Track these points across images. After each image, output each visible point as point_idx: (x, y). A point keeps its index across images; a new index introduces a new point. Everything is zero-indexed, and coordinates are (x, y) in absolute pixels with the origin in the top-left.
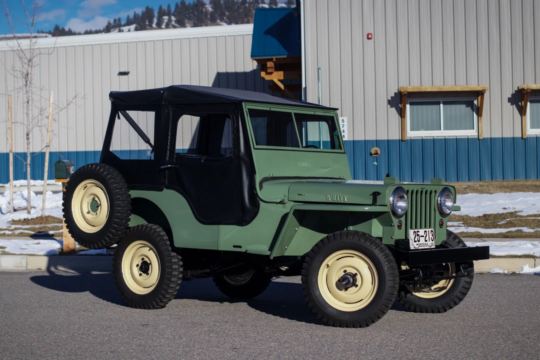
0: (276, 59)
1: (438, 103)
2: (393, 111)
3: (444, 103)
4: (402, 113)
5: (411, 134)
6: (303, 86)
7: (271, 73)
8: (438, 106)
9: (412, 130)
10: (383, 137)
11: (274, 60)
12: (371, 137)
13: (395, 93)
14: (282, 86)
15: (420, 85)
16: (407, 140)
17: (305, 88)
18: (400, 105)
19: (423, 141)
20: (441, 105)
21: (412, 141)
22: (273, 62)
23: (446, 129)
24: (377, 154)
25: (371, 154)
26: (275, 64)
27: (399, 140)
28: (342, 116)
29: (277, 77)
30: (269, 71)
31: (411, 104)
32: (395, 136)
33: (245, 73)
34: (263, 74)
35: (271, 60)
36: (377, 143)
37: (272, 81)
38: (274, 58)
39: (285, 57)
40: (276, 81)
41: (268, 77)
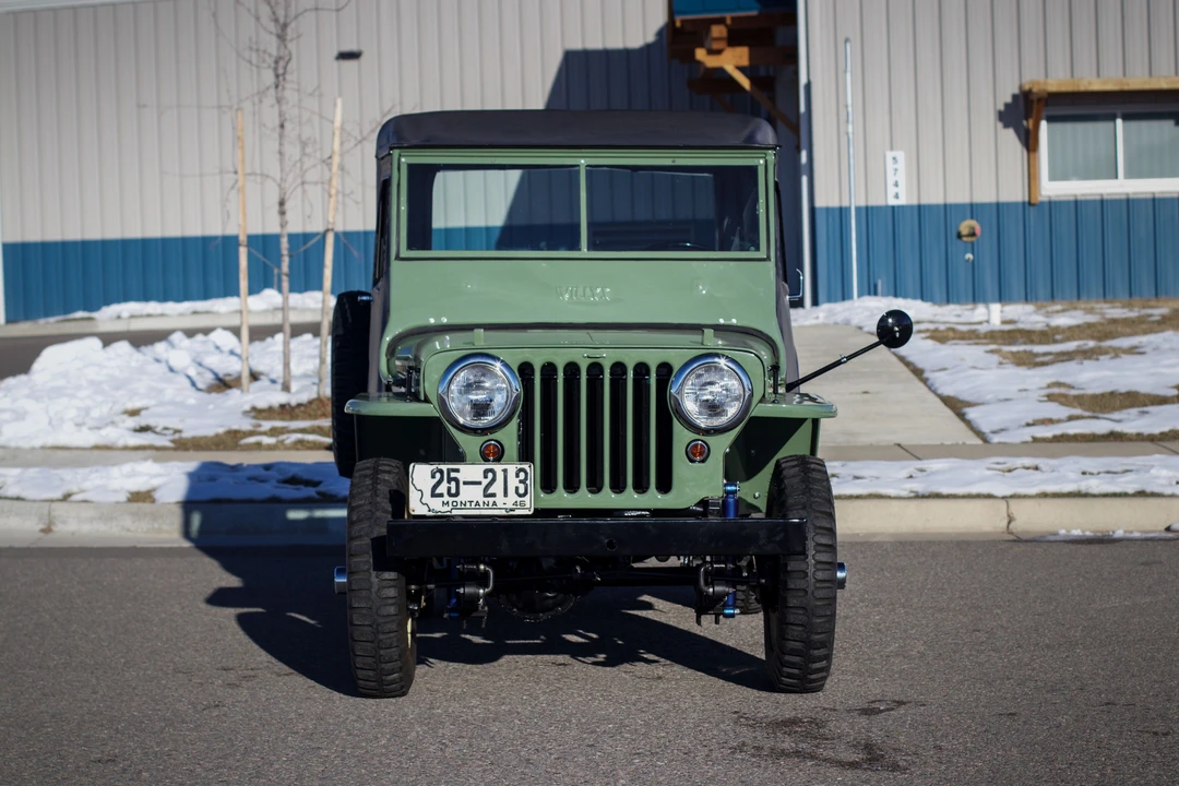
0: (733, 19)
1: (1113, 118)
2: (1010, 137)
3: (1126, 118)
4: (1029, 141)
5: (1052, 189)
6: (803, 80)
7: (719, 52)
8: (1110, 124)
9: (1053, 177)
10: (985, 195)
11: (729, 22)
12: (959, 196)
13: (1015, 97)
14: (745, 83)
15: (1069, 77)
16: (1042, 203)
17: (808, 86)
18: (1025, 123)
19: (1077, 205)
20: (1119, 122)
21: (1053, 206)
22: (727, 26)
23: (1130, 174)
24: (973, 234)
25: (959, 236)
26: (730, 31)
27: (1024, 203)
28: (892, 149)
29: (732, 61)
30: (716, 46)
31: (1050, 119)
32: (1014, 193)
33: (627, 53)
34: (700, 54)
35: (721, 21)
36: (973, 210)
37: (721, 70)
38: (728, 16)
39: (754, 13)
40: (730, 69)
41: (711, 62)
